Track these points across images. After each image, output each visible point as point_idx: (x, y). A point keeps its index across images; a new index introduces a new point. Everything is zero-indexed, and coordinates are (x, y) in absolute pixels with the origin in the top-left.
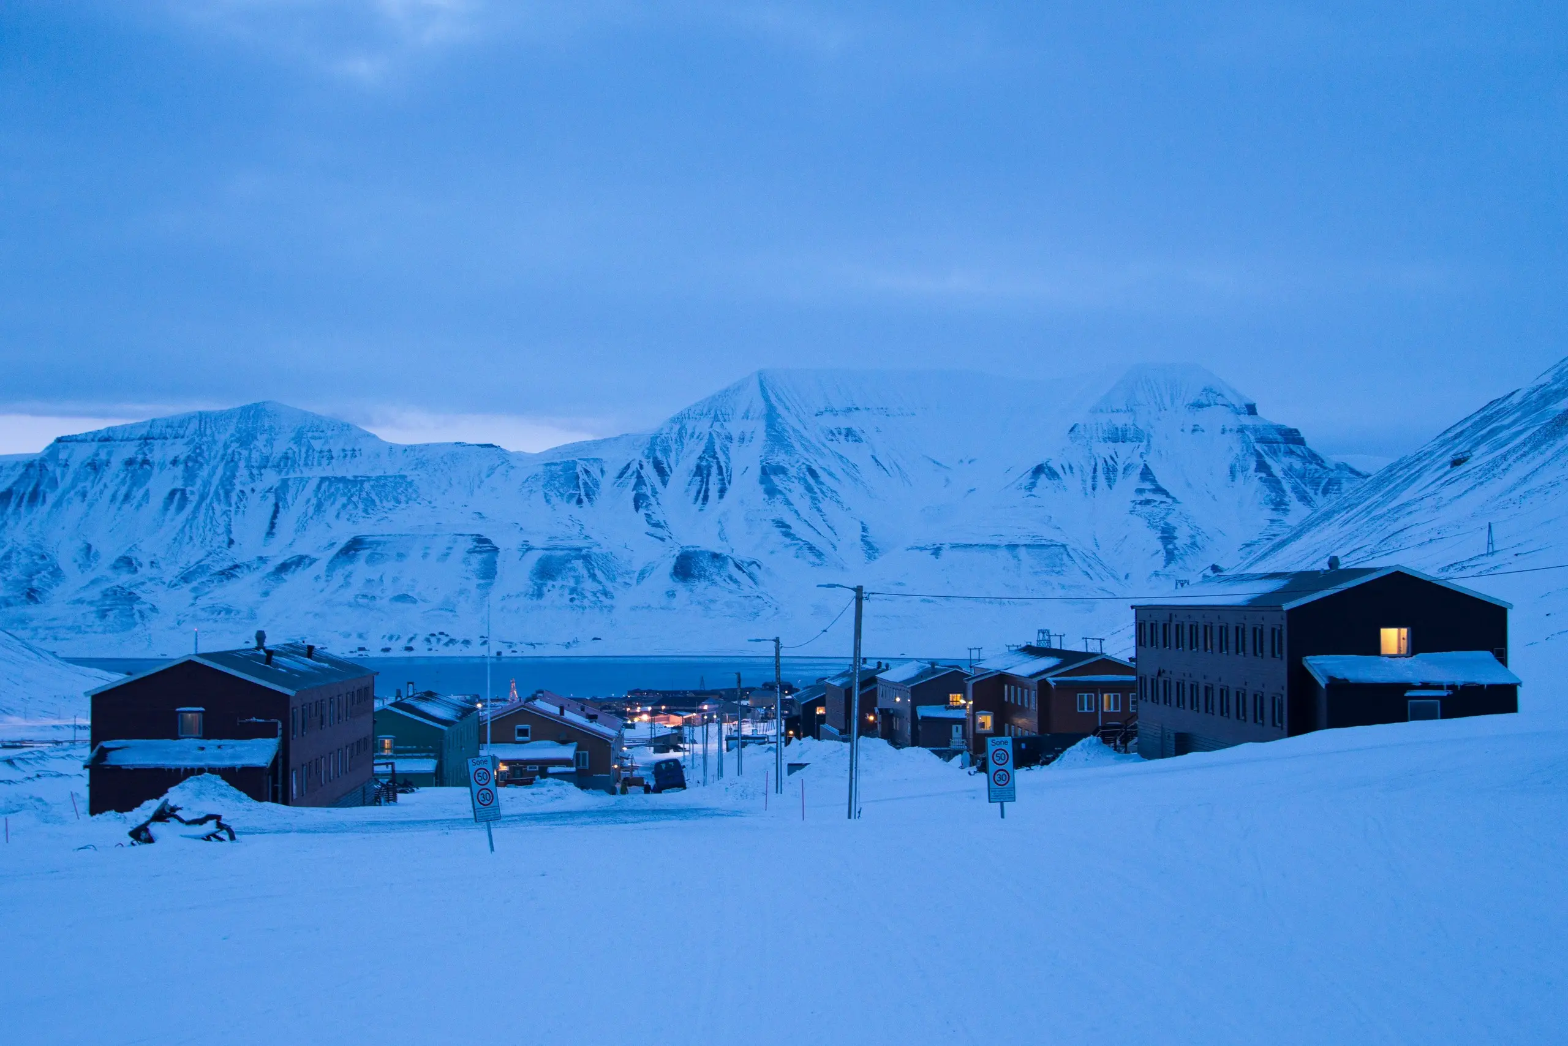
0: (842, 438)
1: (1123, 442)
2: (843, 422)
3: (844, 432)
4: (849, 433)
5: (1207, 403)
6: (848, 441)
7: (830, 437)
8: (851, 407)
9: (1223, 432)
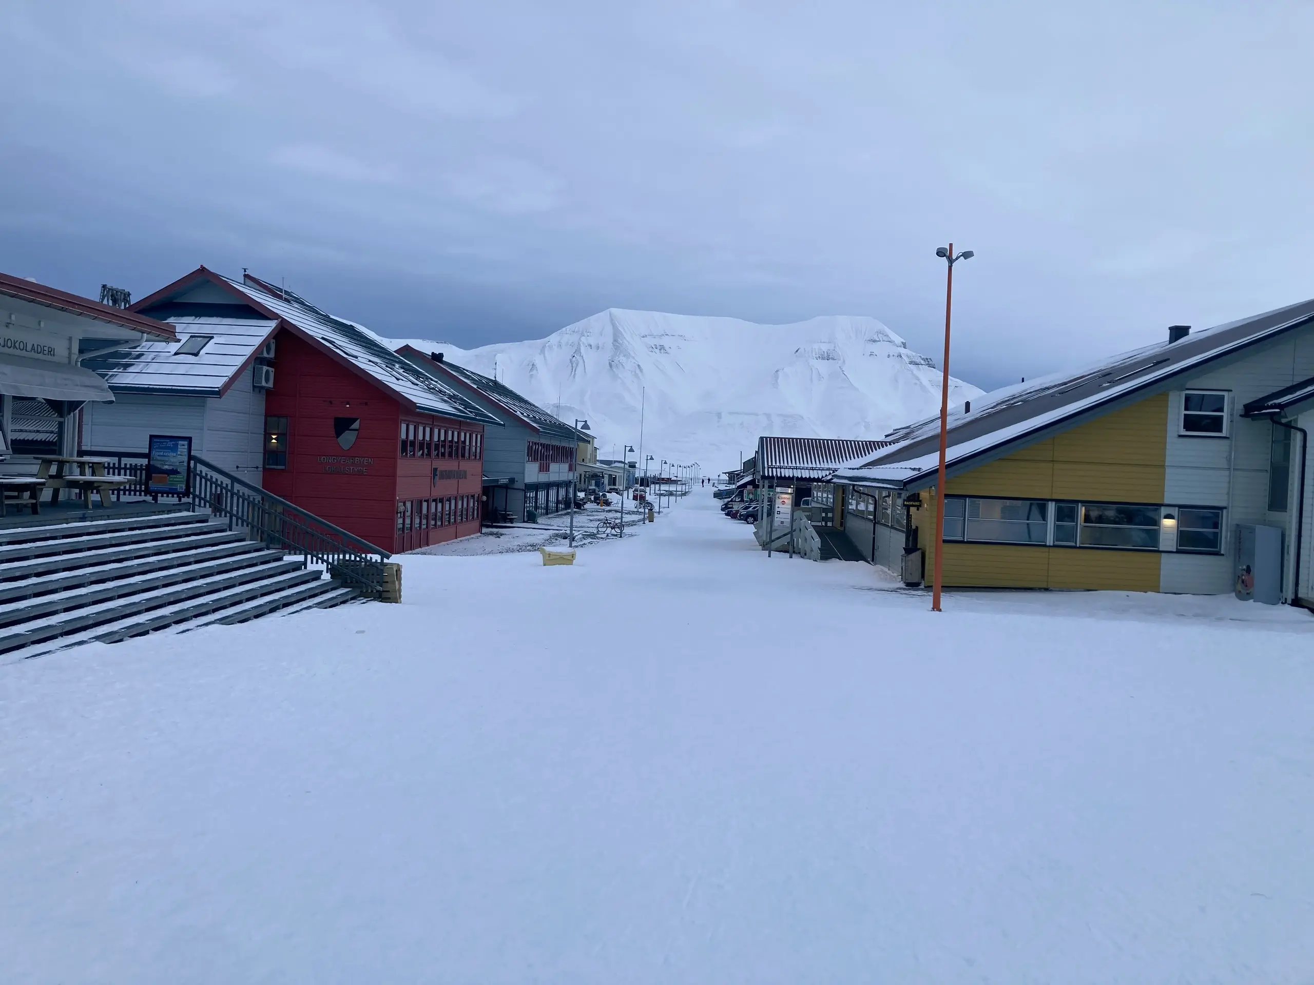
0: (657, 351)
1: (828, 360)
2: (658, 342)
3: (659, 347)
4: (662, 348)
5: (878, 340)
6: (661, 353)
7: (651, 349)
8: (663, 333)
9: (889, 356)
